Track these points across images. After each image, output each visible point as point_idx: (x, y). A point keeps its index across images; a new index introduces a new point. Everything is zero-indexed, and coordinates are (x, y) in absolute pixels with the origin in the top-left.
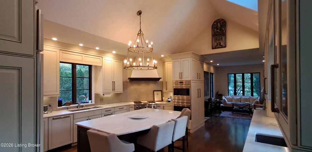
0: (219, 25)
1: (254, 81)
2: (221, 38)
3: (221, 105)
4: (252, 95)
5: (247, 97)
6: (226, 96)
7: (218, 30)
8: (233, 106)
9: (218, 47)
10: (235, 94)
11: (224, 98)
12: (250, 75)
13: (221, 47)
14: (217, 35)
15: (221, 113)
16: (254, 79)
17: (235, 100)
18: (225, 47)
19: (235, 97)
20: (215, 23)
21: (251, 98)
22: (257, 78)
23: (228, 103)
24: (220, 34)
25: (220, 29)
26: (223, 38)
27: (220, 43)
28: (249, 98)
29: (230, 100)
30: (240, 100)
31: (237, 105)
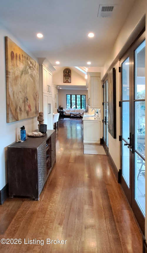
0: (67, 71)
1: (82, 100)
3: (64, 114)
4: (81, 108)
5: (78, 109)
11: (64, 110)
12: (80, 96)
13: (68, 82)
14: (66, 76)
15: (64, 118)
18: (71, 83)
19: (71, 110)
20: (65, 70)
21: (81, 110)
22: (84, 98)
24: (68, 76)
25: (68, 73)
27: (68, 80)
29: (68, 111)
30: (74, 111)
31: (72, 114)
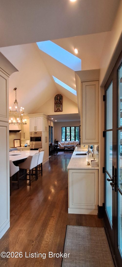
0: (59, 98)
1: (76, 132)
2: (60, 106)
3: (58, 148)
4: (75, 140)
5: (72, 142)
6: (60, 142)
7: (58, 101)
8: (65, 148)
9: (58, 111)
10: (66, 140)
11: (59, 143)
12: (74, 127)
13: (59, 111)
14: (57, 104)
15: (58, 153)
16: (76, 130)
17: (66, 144)
18: (62, 111)
19: (66, 142)
20: (56, 96)
21: (74, 142)
22: (78, 130)
23: (61, 146)
24: (59, 103)
25: (60, 101)
26: (61, 106)
27: (59, 109)
28: (73, 142)
29: (63, 144)
30: (68, 144)
31: (66, 147)
